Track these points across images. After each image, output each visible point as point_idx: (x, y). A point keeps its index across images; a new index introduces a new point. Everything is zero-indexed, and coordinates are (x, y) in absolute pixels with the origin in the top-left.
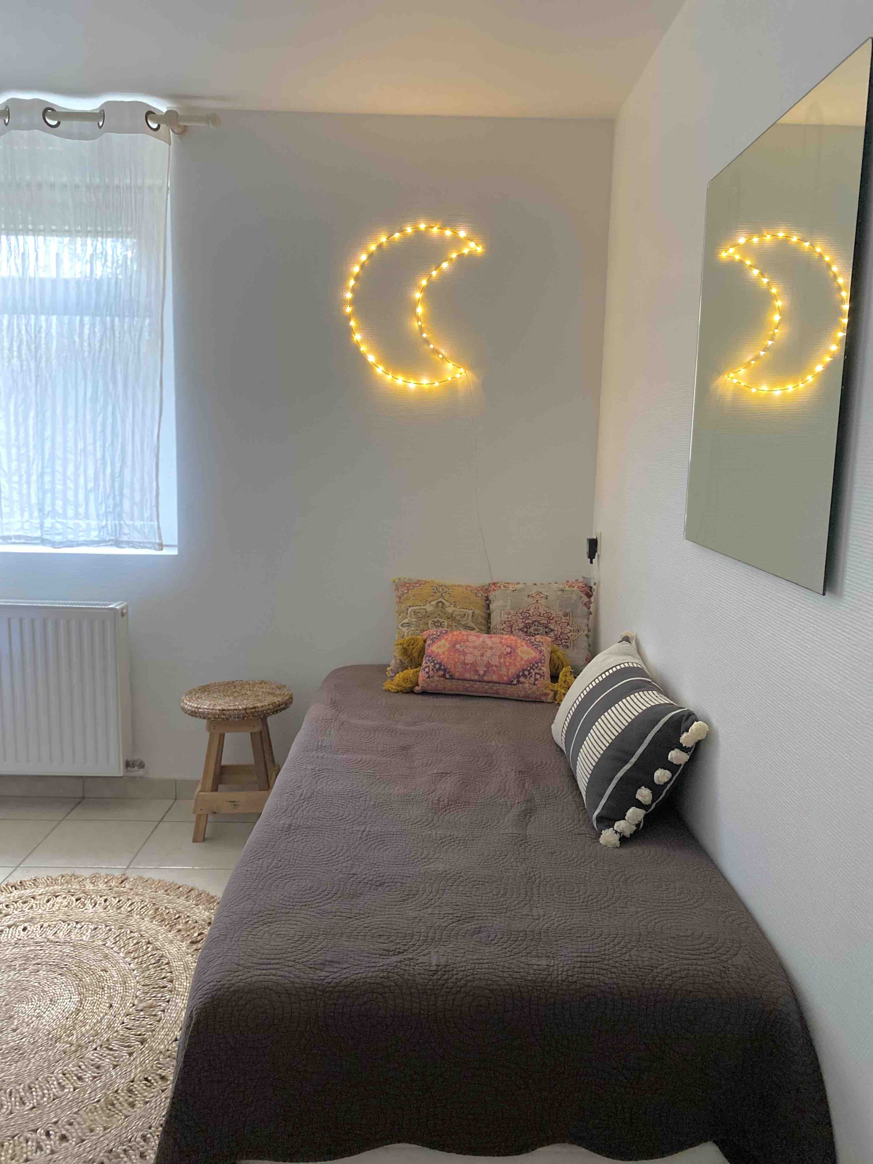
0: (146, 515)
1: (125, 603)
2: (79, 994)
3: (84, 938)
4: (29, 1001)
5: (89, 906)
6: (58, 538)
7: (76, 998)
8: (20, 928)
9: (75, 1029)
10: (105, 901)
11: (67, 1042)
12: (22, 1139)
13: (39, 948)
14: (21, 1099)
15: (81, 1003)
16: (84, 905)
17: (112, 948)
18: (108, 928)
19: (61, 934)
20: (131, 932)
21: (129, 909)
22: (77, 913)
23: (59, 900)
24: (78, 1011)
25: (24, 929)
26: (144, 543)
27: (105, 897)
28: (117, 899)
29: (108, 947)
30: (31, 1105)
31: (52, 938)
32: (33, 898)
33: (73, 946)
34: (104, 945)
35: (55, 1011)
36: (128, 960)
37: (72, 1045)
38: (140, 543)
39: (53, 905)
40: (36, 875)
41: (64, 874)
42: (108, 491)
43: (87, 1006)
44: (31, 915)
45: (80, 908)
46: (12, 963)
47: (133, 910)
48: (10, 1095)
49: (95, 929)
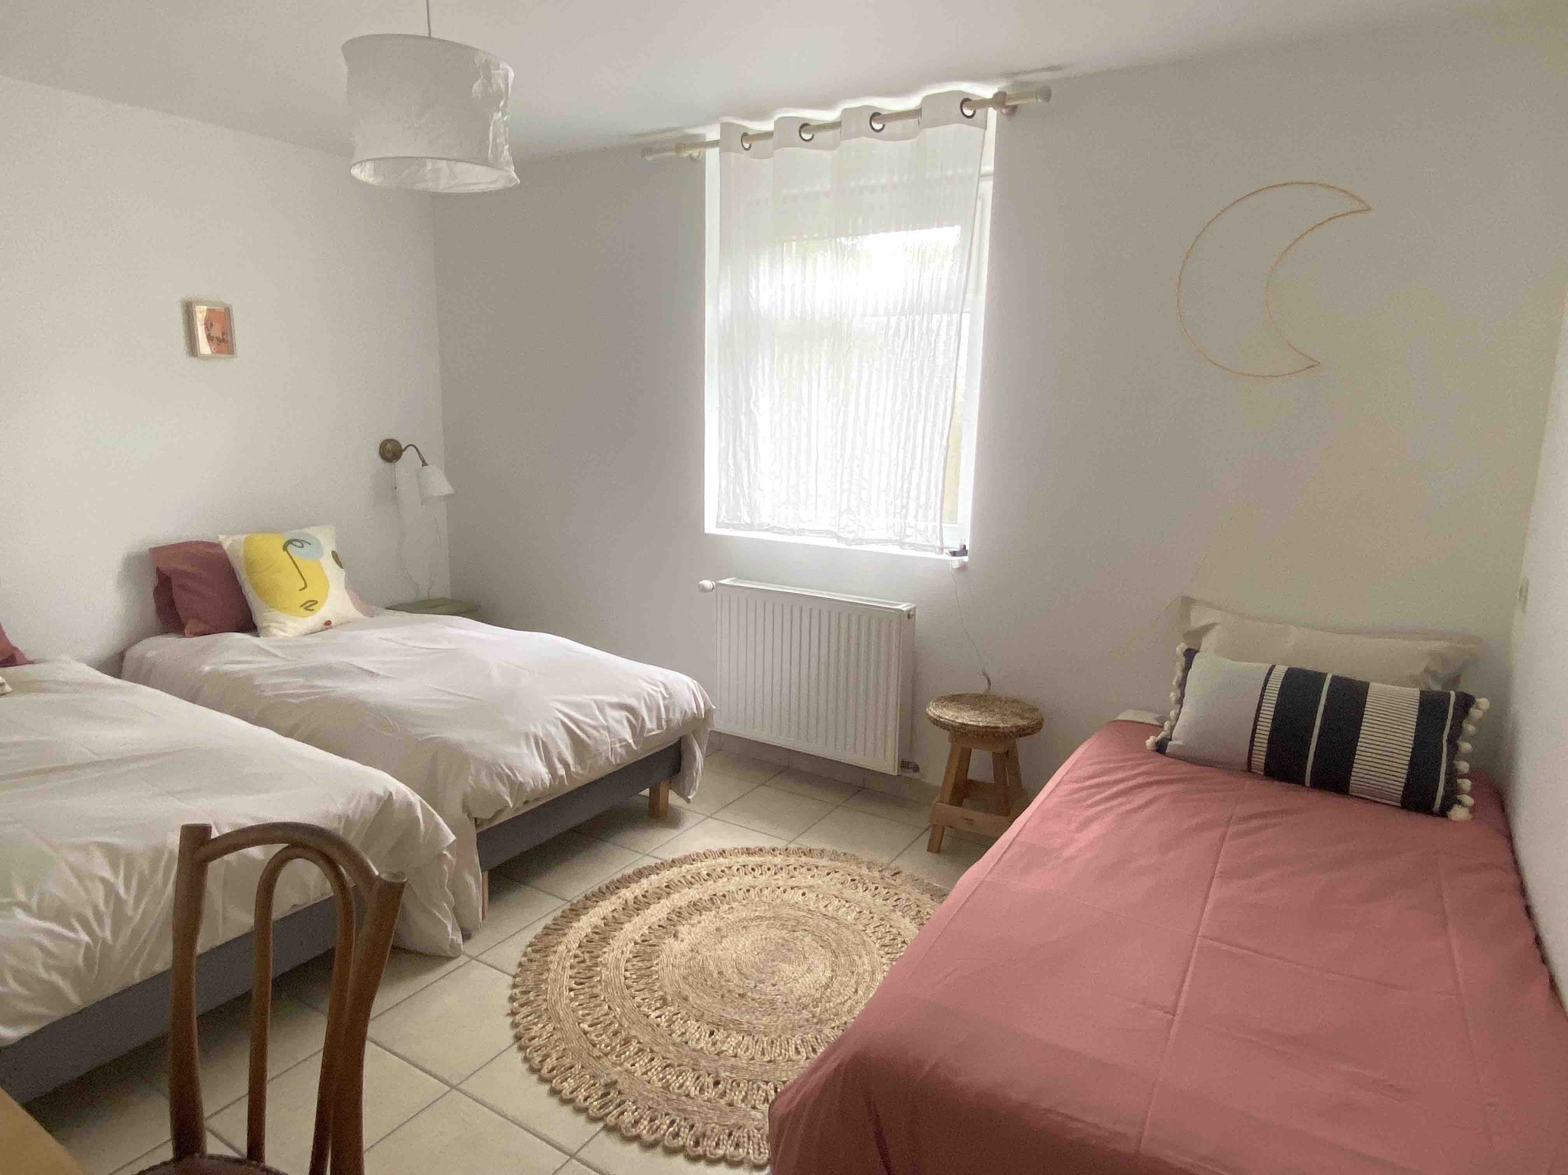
0: (930, 518)
1: (913, 605)
2: (832, 971)
3: (849, 917)
4: (790, 962)
5: (860, 889)
6: (851, 536)
7: (829, 974)
8: (801, 892)
9: (821, 1002)
10: (876, 888)
11: (811, 1012)
12: (755, 1086)
13: (810, 916)
14: (763, 1049)
15: (832, 980)
16: (857, 888)
17: (870, 937)
18: (871, 915)
19: (830, 908)
20: (891, 926)
21: (895, 904)
22: (848, 893)
23: (837, 875)
24: (827, 986)
25: (804, 894)
26: (926, 546)
27: (876, 885)
28: (887, 890)
29: (866, 934)
30: (769, 1059)
31: (823, 910)
32: (817, 867)
33: (839, 924)
34: (864, 931)
35: (809, 979)
36: (882, 953)
37: (814, 1017)
38: (923, 546)
39: (831, 880)
40: (825, 847)
41: (847, 852)
42: (898, 493)
43: (836, 985)
44: (811, 884)
45: (852, 889)
46: (786, 923)
47: (897, 905)
48: (757, 1042)
49: (860, 912)
